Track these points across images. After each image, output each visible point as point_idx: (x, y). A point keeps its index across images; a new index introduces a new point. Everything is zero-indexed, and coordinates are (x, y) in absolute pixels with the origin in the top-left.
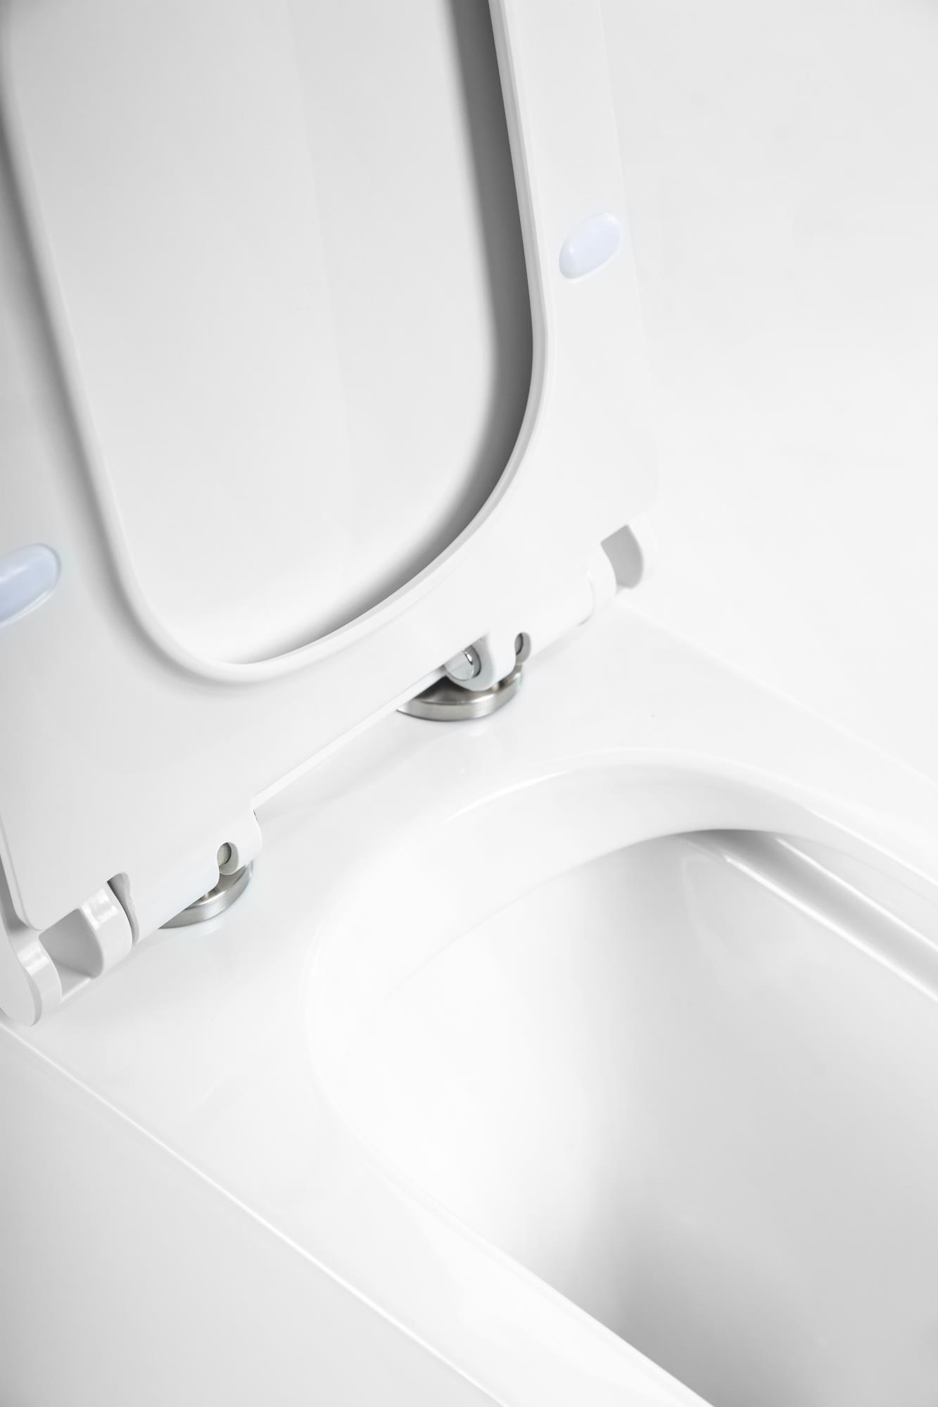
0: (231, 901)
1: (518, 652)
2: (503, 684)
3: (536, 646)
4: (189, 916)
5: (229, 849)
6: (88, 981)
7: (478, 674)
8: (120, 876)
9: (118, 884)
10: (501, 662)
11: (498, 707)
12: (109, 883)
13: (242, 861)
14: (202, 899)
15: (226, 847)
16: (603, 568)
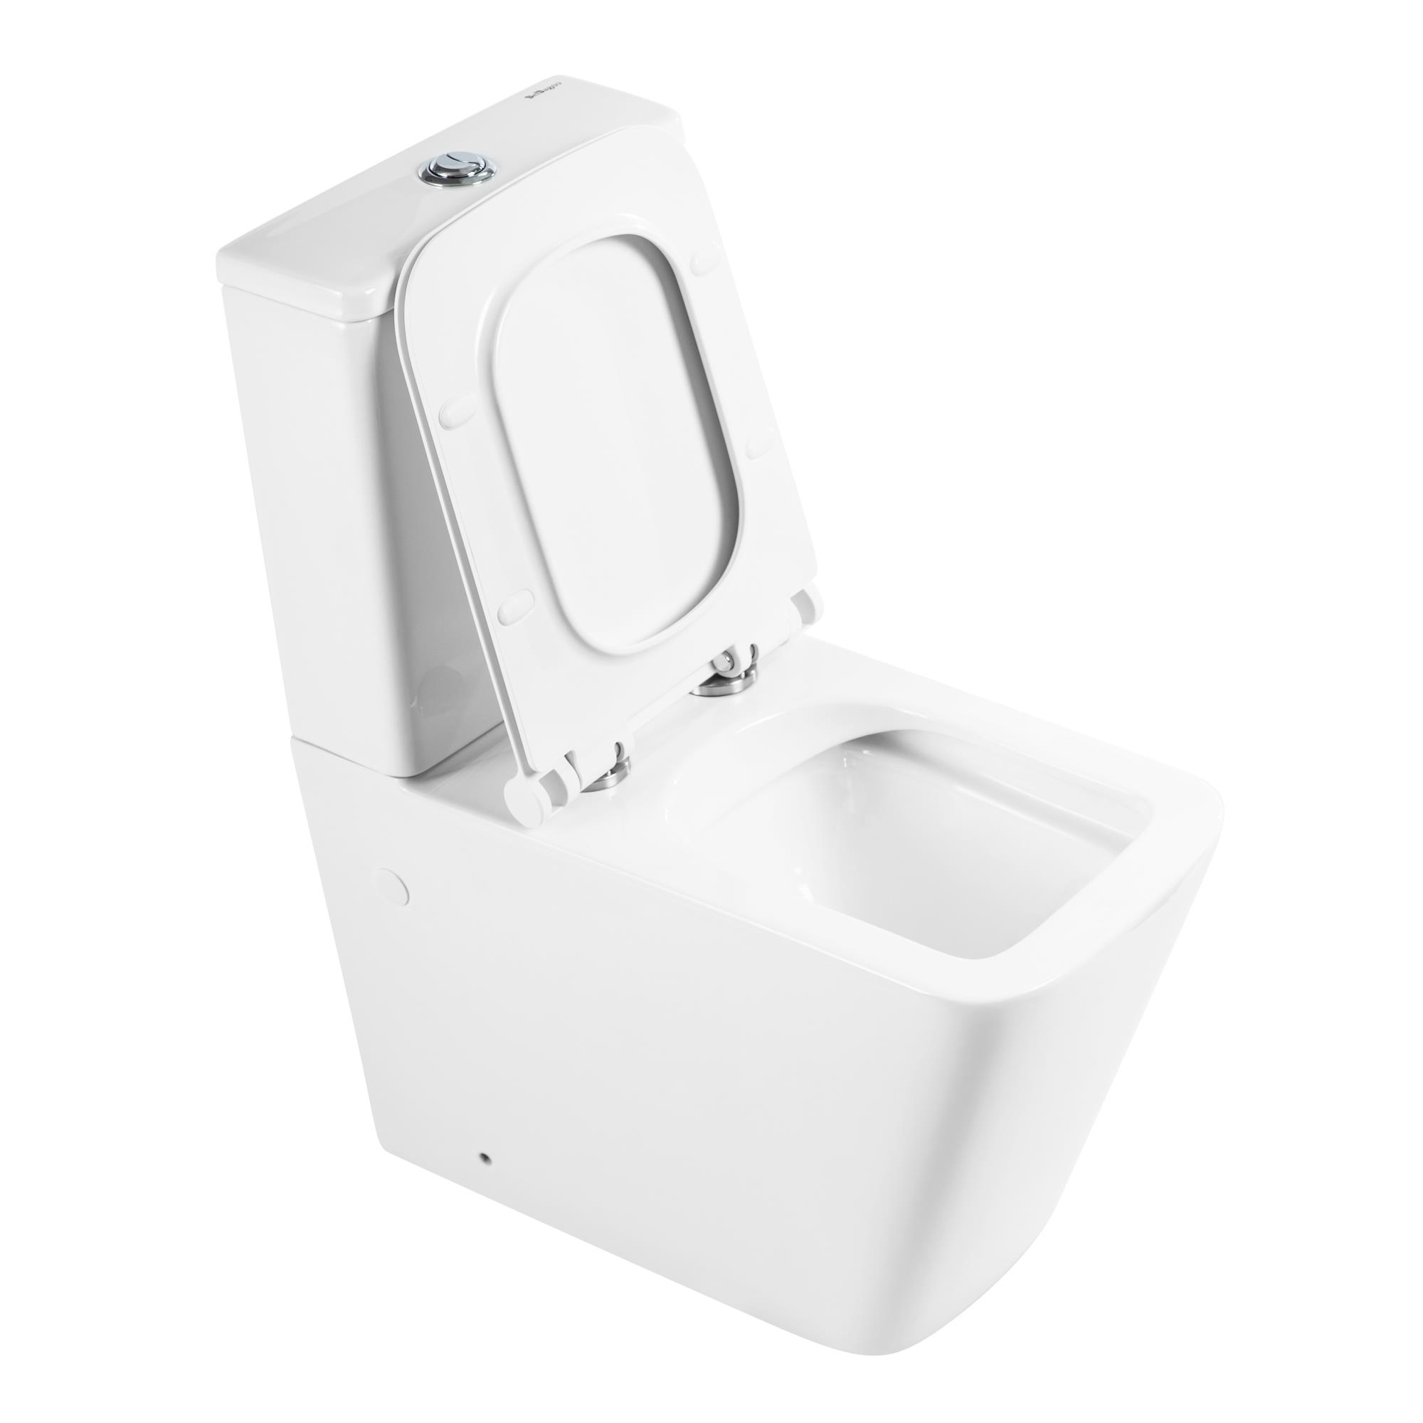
0: (620, 780)
1: (753, 657)
2: (747, 674)
3: (761, 652)
4: (598, 785)
5: (619, 746)
6: (561, 808)
7: (732, 668)
8: (571, 753)
9: (570, 757)
10: (744, 661)
11: (745, 688)
12: (566, 756)
13: (626, 754)
14: (606, 775)
15: (617, 746)
16: (794, 613)
